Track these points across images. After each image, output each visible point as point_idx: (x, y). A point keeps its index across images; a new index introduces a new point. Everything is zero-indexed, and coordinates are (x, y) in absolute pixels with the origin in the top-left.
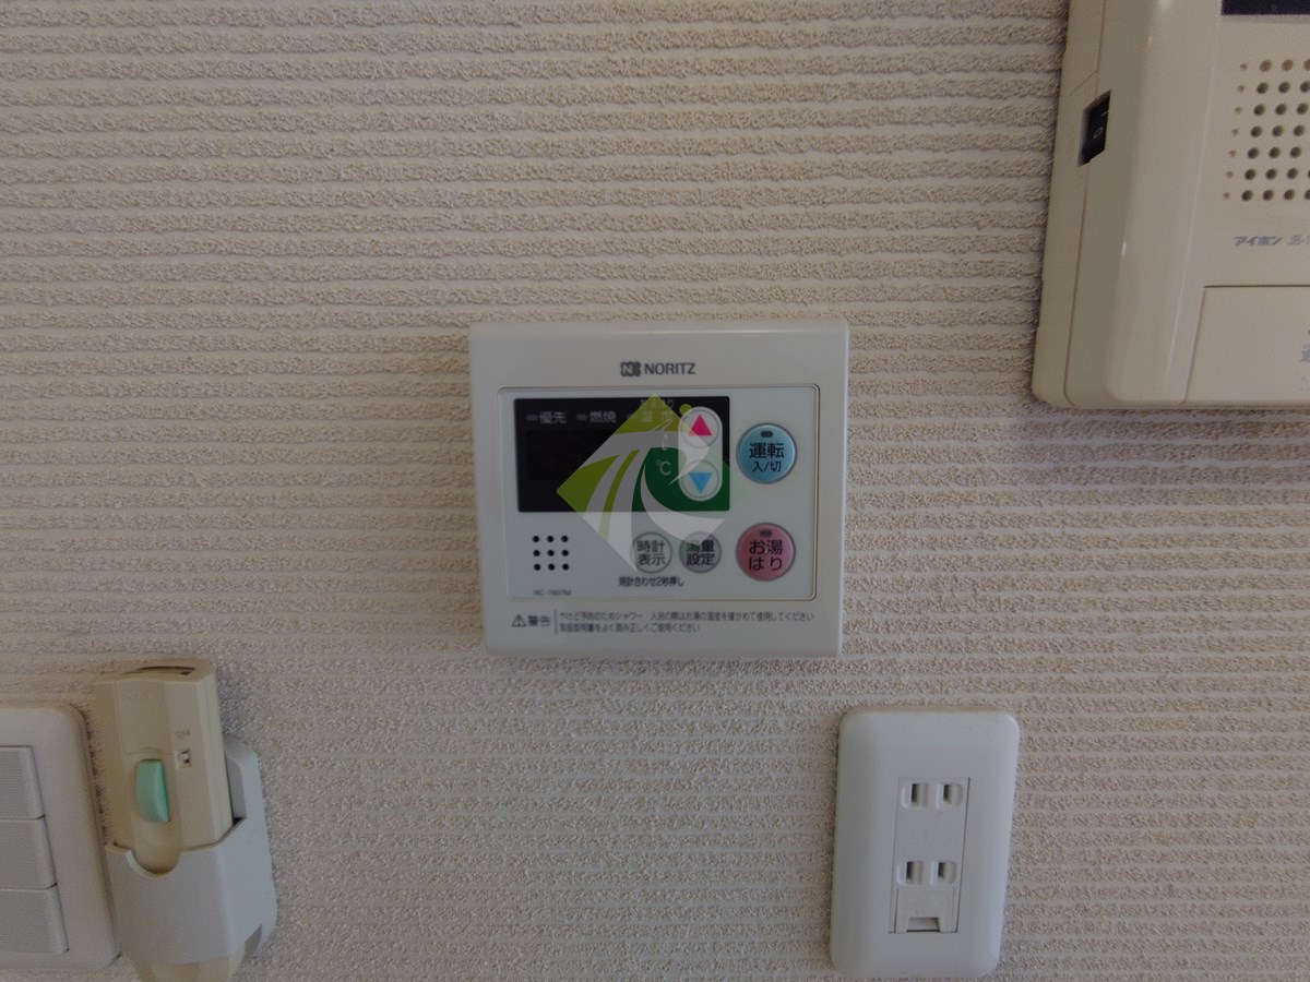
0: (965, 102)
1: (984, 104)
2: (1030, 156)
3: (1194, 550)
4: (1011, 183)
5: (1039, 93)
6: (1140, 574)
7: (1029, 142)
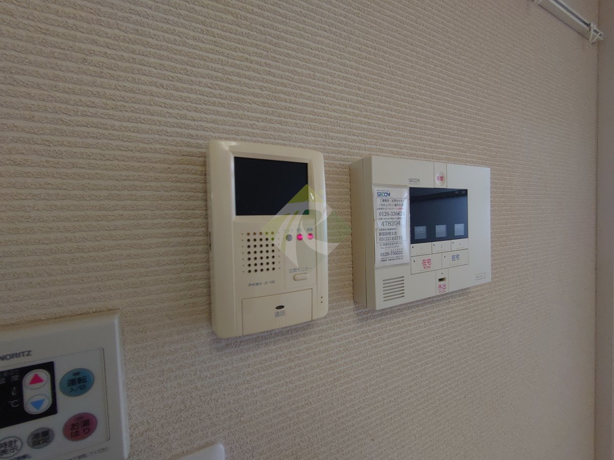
0: (173, 221)
1: (181, 221)
2: (201, 238)
3: (279, 360)
4: (195, 248)
5: (202, 217)
6: (263, 373)
7: (200, 233)
